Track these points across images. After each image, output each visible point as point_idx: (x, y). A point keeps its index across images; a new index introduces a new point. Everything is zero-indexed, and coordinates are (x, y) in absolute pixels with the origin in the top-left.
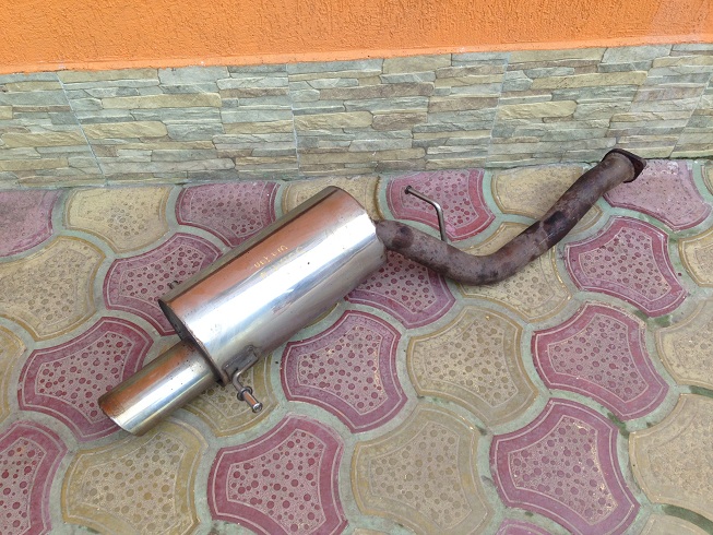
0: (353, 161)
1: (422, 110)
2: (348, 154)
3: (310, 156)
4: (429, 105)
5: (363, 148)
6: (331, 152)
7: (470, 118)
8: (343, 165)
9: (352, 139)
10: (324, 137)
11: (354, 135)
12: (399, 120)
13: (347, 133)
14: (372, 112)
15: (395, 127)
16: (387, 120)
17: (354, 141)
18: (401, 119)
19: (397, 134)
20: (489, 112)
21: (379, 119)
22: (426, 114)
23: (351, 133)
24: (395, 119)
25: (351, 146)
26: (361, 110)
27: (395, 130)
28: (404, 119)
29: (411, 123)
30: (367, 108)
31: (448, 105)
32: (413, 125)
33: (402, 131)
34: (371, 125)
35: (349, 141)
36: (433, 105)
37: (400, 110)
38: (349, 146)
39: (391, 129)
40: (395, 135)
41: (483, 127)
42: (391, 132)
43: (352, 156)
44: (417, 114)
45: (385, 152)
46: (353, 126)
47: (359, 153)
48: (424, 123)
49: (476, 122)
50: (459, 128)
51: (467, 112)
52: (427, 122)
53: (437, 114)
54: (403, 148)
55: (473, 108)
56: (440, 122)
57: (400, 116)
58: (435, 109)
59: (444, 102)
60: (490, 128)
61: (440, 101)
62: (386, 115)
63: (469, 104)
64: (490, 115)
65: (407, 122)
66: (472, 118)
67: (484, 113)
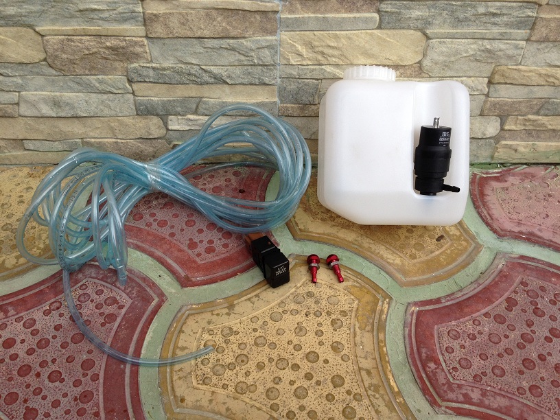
1: (134, 30)
4: (147, 21)
5: (46, 110)
7: (233, 57)
8: (19, 143)
9: (19, 89)
11: (19, 81)
12: (95, 50)
13: (5, 74)
14: (37, 29)
15: (93, 68)
16: (72, 50)
17: (23, 93)
18: (100, 50)
19: (101, 82)
20: (264, 44)
21: (56, 47)
22: (144, 39)
23: (11, 76)
24: (88, 49)
25: (22, 105)
26: (16, 24)
27: (95, 75)
28: (104, 50)
29: (121, 61)
30: (24, 18)
31: (183, 24)
32: (126, 65)
33: (110, 77)
34: (45, 60)
35: (14, 93)
36: (152, 20)
37: (92, 28)
38: (18, 104)
39: (87, 72)
40: (97, 85)
41: (259, 79)
42: (88, 77)
43: (29, 125)
44: (127, 38)
45: (89, 120)
46: (10, 60)
47: (41, 119)
48: (145, 61)
49: (246, 67)
50: (215, 78)
51: (222, 42)
52: (150, 59)
53: (167, 41)
54: (120, 115)
55: (232, 34)
56: (176, 62)
57: (94, 43)
58: (159, 30)
59: (173, 14)
60: (273, 82)
61: (165, 12)
62: (67, 37)
63: (224, 24)
64: (267, 52)
65: (113, 56)
66: (237, 58)
67: (253, 47)
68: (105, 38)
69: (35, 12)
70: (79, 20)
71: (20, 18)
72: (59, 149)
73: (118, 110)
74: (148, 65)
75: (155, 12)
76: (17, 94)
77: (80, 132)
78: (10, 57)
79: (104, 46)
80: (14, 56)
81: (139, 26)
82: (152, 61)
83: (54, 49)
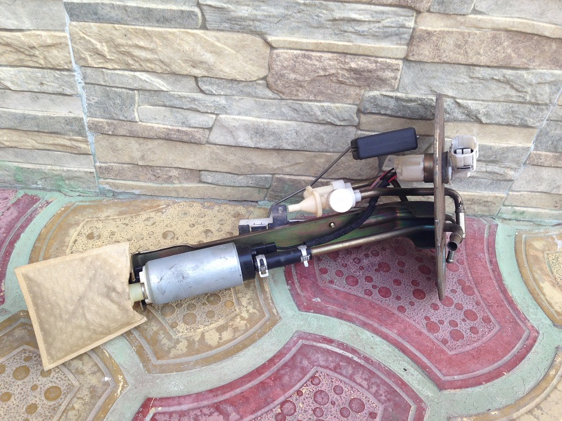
0: (220, 167)
1: (394, 49)
2: (208, 149)
3: (120, 142)
4: (414, 39)
5: (244, 139)
6: (167, 138)
7: (501, 92)
8: (195, 174)
9: (218, 111)
10: (153, 95)
11: (222, 101)
12: (333, 71)
13: (207, 92)
14: (270, 39)
15: (321, 93)
16: (306, 69)
17: (222, 116)
18: (339, 71)
19: (324, 110)
20: (549, 79)
21: (286, 64)
22: (400, 62)
23: (215, 95)
24: (325, 70)
25: (215, 130)
26: (243, 30)
27: (320, 101)
28: (344, 72)
29: (359, 87)
30: (257, 23)
31: (459, 46)
32: (363, 92)
33: (337, 105)
34: (265, 78)
35: (211, 116)
36: (421, 39)
37: (340, 43)
38: (210, 129)
39: (311, 97)
40: (319, 113)
41: (522, 119)
42: (310, 103)
43: (216, 154)
44: (380, 60)
45: (291, 154)
46: (221, 75)
47: (233, 149)
48: (389, 89)
49: (511, 105)
50: (468, 115)
51: (496, 71)
52: (396, 87)
53: (427, 67)
54: (331, 150)
55: (515, 63)
56: (429, 92)
57: (335, 62)
58: (425, 51)
59: (452, 32)
60: (538, 124)
61: (442, 29)
62: (304, 52)
63: (509, 51)
64: (547, 89)
65: (352, 81)
66: (505, 93)
67: (534, 81)
68: (351, 57)
69: (274, 16)
70: (326, 30)
71: (251, 23)
72: (242, 185)
73: (331, 145)
74: (392, 94)
75: (430, 29)
76: (214, 116)
77: (275, 167)
78: (222, 71)
79: (347, 67)
80: (227, 70)
81: (401, 44)
82: (397, 90)
83: (283, 66)
